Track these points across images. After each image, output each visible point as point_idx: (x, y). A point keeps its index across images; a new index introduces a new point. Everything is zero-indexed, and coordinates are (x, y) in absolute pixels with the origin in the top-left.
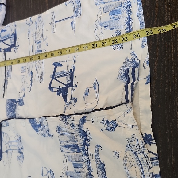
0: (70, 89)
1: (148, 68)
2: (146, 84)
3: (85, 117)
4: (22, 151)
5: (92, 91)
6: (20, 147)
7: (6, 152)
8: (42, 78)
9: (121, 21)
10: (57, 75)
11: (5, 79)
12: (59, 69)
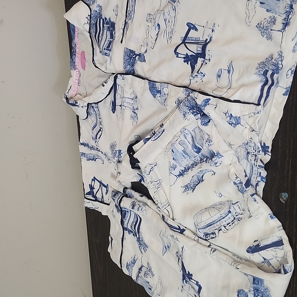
0: (200, 60)
1: (291, 79)
2: (284, 95)
3: (210, 99)
4: (136, 111)
5: (225, 75)
6: (135, 108)
7: (120, 106)
8: (171, 37)
9: (281, 6)
10: (189, 40)
11: (125, 20)
12: (192, 34)
